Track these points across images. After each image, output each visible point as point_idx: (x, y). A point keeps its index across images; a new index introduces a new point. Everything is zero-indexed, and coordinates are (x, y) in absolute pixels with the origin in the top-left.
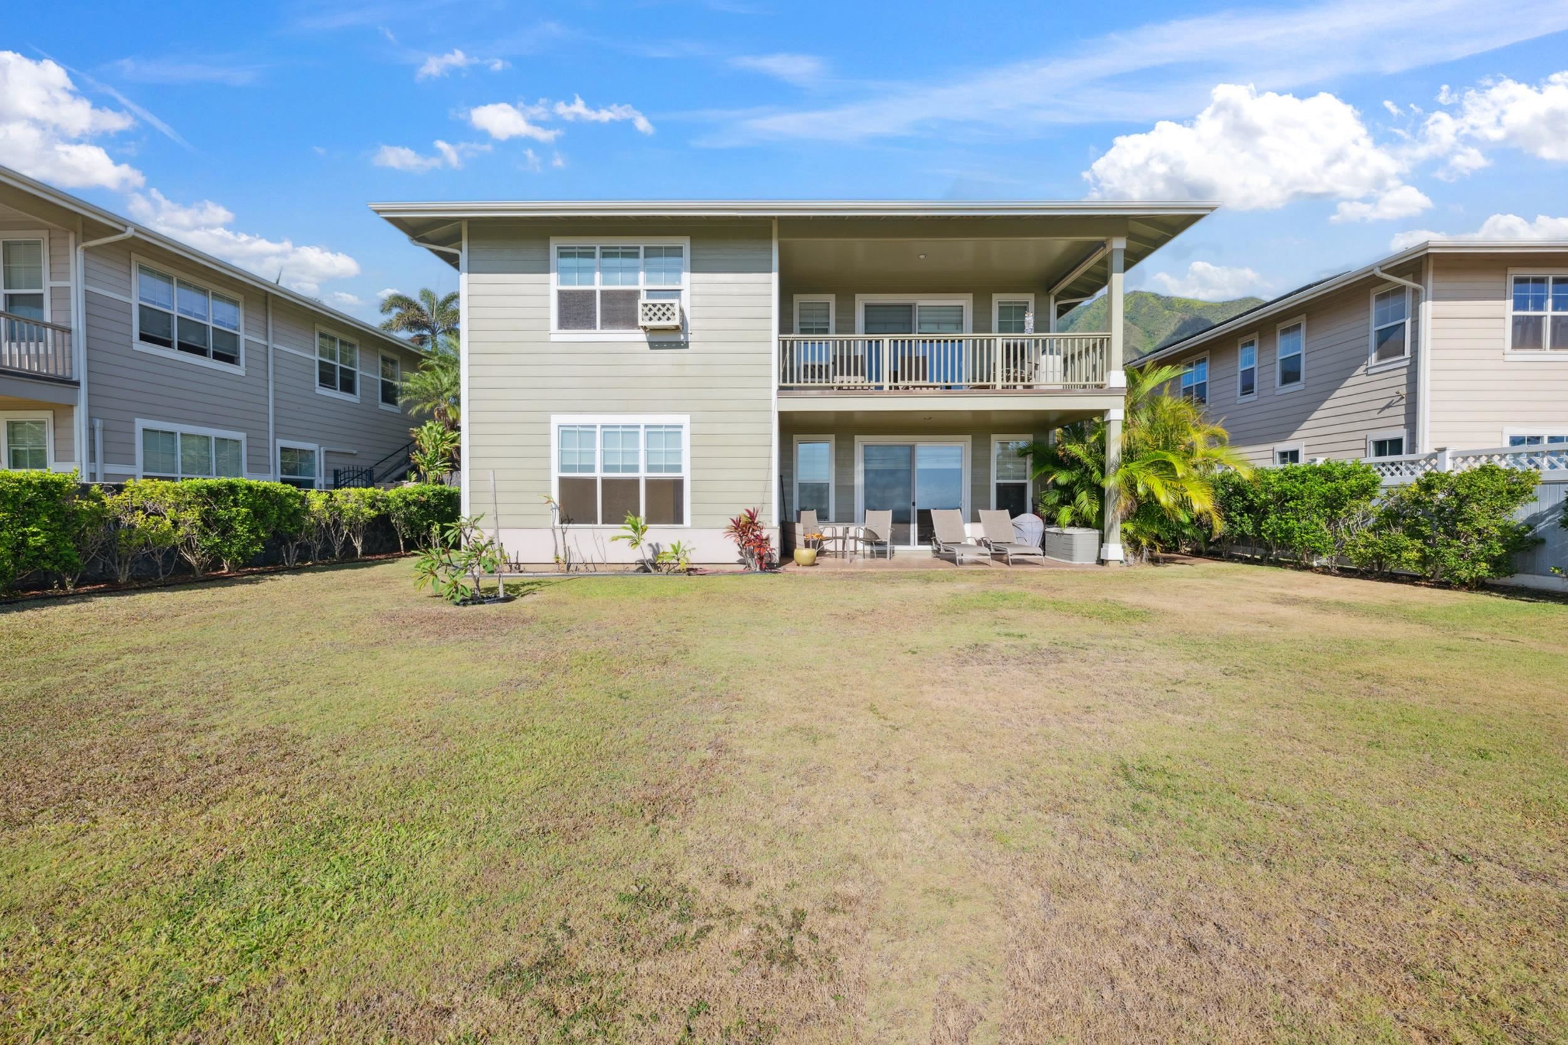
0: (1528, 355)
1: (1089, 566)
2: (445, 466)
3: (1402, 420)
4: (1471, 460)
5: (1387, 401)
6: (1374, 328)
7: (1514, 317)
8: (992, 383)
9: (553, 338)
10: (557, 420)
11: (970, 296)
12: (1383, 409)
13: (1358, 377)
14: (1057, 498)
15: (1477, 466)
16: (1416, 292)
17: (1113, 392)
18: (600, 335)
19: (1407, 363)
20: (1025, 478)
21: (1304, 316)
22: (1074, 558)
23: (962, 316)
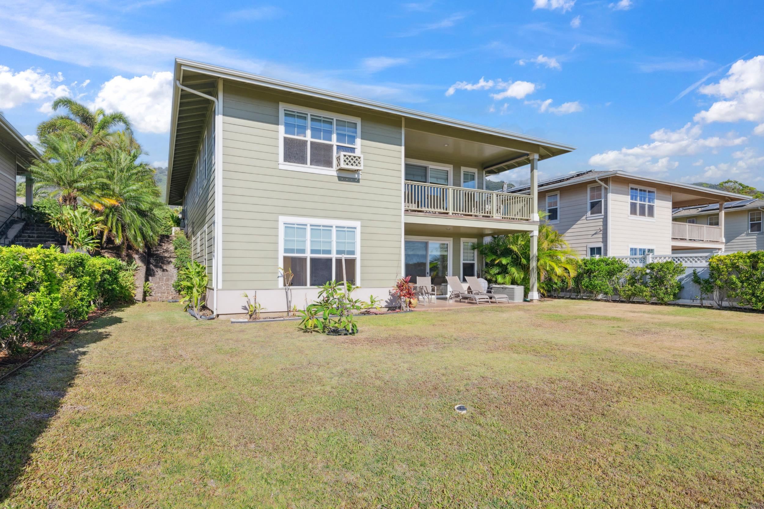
0: (633, 217)
1: (521, 303)
2: (94, 243)
3: (601, 240)
4: (663, 258)
5: (595, 231)
6: (589, 202)
7: (631, 202)
8: (491, 215)
9: (281, 167)
10: (282, 219)
11: (452, 166)
12: (593, 235)
13: (583, 221)
14: (498, 270)
15: (665, 261)
16: (606, 189)
17: (534, 223)
18: (308, 168)
19: (603, 217)
20: (473, 260)
21: (559, 192)
22: (515, 299)
23: (448, 176)
